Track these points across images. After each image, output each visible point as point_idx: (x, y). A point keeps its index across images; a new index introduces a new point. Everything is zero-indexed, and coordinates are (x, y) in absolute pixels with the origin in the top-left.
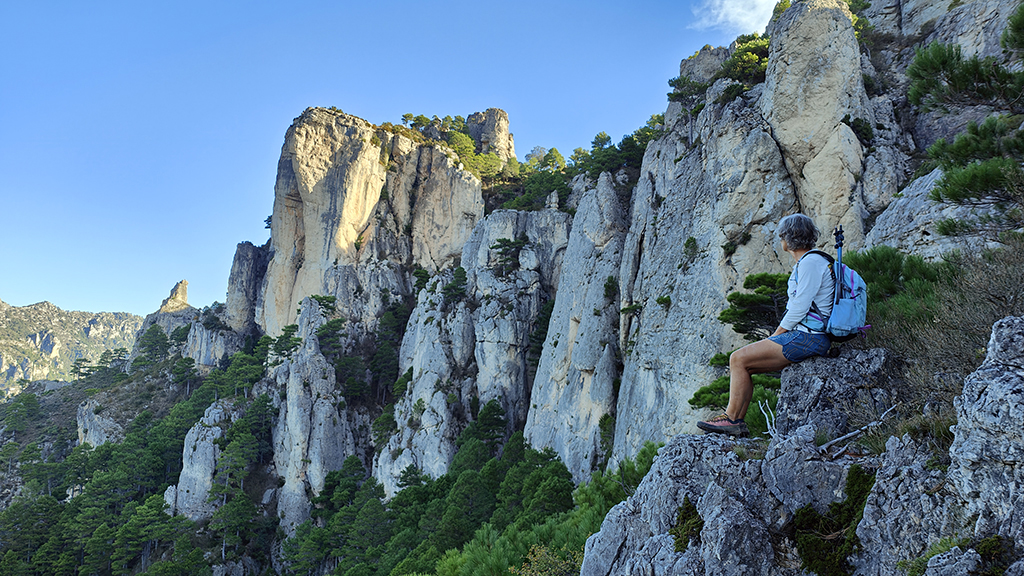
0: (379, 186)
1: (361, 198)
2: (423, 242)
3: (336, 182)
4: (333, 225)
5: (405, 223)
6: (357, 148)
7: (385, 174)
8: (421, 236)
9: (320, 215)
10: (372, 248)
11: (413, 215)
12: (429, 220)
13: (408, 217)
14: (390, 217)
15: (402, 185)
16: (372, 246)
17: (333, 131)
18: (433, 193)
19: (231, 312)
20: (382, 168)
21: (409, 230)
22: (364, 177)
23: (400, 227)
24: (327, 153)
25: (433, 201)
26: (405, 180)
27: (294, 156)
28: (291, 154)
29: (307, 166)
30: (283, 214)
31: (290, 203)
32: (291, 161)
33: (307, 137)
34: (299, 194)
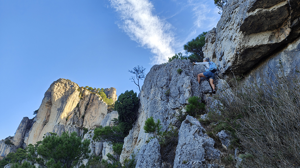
0: (77, 103)
1: (71, 105)
2: (87, 121)
3: (64, 100)
4: (60, 112)
5: (83, 115)
6: (73, 91)
7: (79, 100)
8: (87, 119)
9: (57, 108)
10: (71, 121)
11: (85, 113)
12: (90, 114)
13: (84, 113)
14: (78, 113)
15: (84, 104)
16: (71, 120)
17: (67, 85)
18: (93, 107)
19: (15, 139)
20: (79, 98)
21: (83, 117)
22: (73, 100)
23: (81, 116)
24: (63, 91)
25: (93, 109)
26: (85, 102)
27: (52, 91)
28: (52, 90)
29: (56, 94)
30: (44, 108)
31: (47, 105)
32: (51, 93)
33: (58, 86)
34: (51, 102)
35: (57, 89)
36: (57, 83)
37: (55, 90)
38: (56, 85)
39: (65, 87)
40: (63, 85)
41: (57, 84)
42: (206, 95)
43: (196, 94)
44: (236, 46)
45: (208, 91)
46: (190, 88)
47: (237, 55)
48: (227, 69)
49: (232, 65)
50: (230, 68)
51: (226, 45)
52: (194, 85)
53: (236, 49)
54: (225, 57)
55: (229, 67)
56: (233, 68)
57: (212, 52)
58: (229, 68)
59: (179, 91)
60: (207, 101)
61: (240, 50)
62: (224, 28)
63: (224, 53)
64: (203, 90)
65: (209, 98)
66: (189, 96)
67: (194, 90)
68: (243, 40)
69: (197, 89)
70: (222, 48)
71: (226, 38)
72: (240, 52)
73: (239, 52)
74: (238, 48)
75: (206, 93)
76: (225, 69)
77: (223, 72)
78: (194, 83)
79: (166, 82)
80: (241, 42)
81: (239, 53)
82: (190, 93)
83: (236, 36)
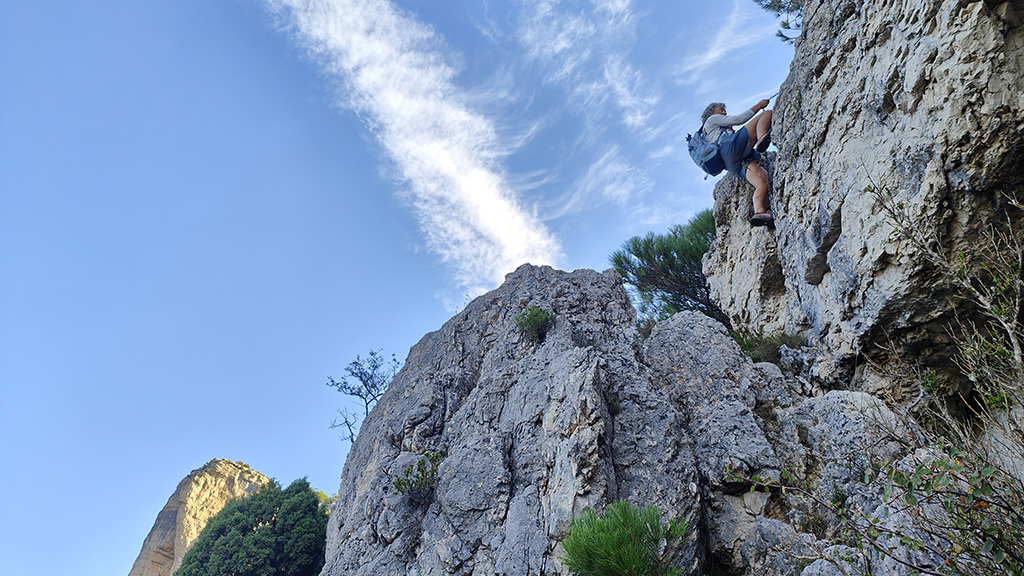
17: (234, 484)
24: (219, 506)
27: (182, 505)
28: (181, 502)
29: (194, 517)
30: (146, 570)
31: (160, 558)
32: (176, 512)
33: (204, 487)
34: (172, 548)
35: (198, 497)
36: (200, 476)
37: (190, 503)
38: (197, 483)
39: (227, 493)
40: (223, 484)
41: (202, 482)
42: (734, 504)
43: (650, 490)
44: (937, 129)
45: (752, 471)
46: (587, 435)
47: (948, 198)
48: (870, 322)
49: (912, 289)
50: (899, 312)
51: (852, 159)
52: (631, 413)
53: (939, 151)
54: (850, 243)
55: (888, 305)
56: (921, 309)
57: (755, 265)
58: (890, 312)
59: (510, 466)
60: (751, 553)
61: (981, 149)
62: (824, 62)
63: (837, 216)
64: (713, 461)
65: (759, 529)
66: (583, 503)
67: (631, 457)
68: (997, 68)
69: (652, 449)
70: (827, 187)
71: (847, 118)
72: (979, 165)
73: (971, 172)
74: (956, 135)
75: (738, 490)
76: (859, 325)
77: (845, 350)
78: (634, 398)
79: (427, 399)
80: (983, 79)
81: (973, 179)
82: (589, 480)
83: (931, 59)
